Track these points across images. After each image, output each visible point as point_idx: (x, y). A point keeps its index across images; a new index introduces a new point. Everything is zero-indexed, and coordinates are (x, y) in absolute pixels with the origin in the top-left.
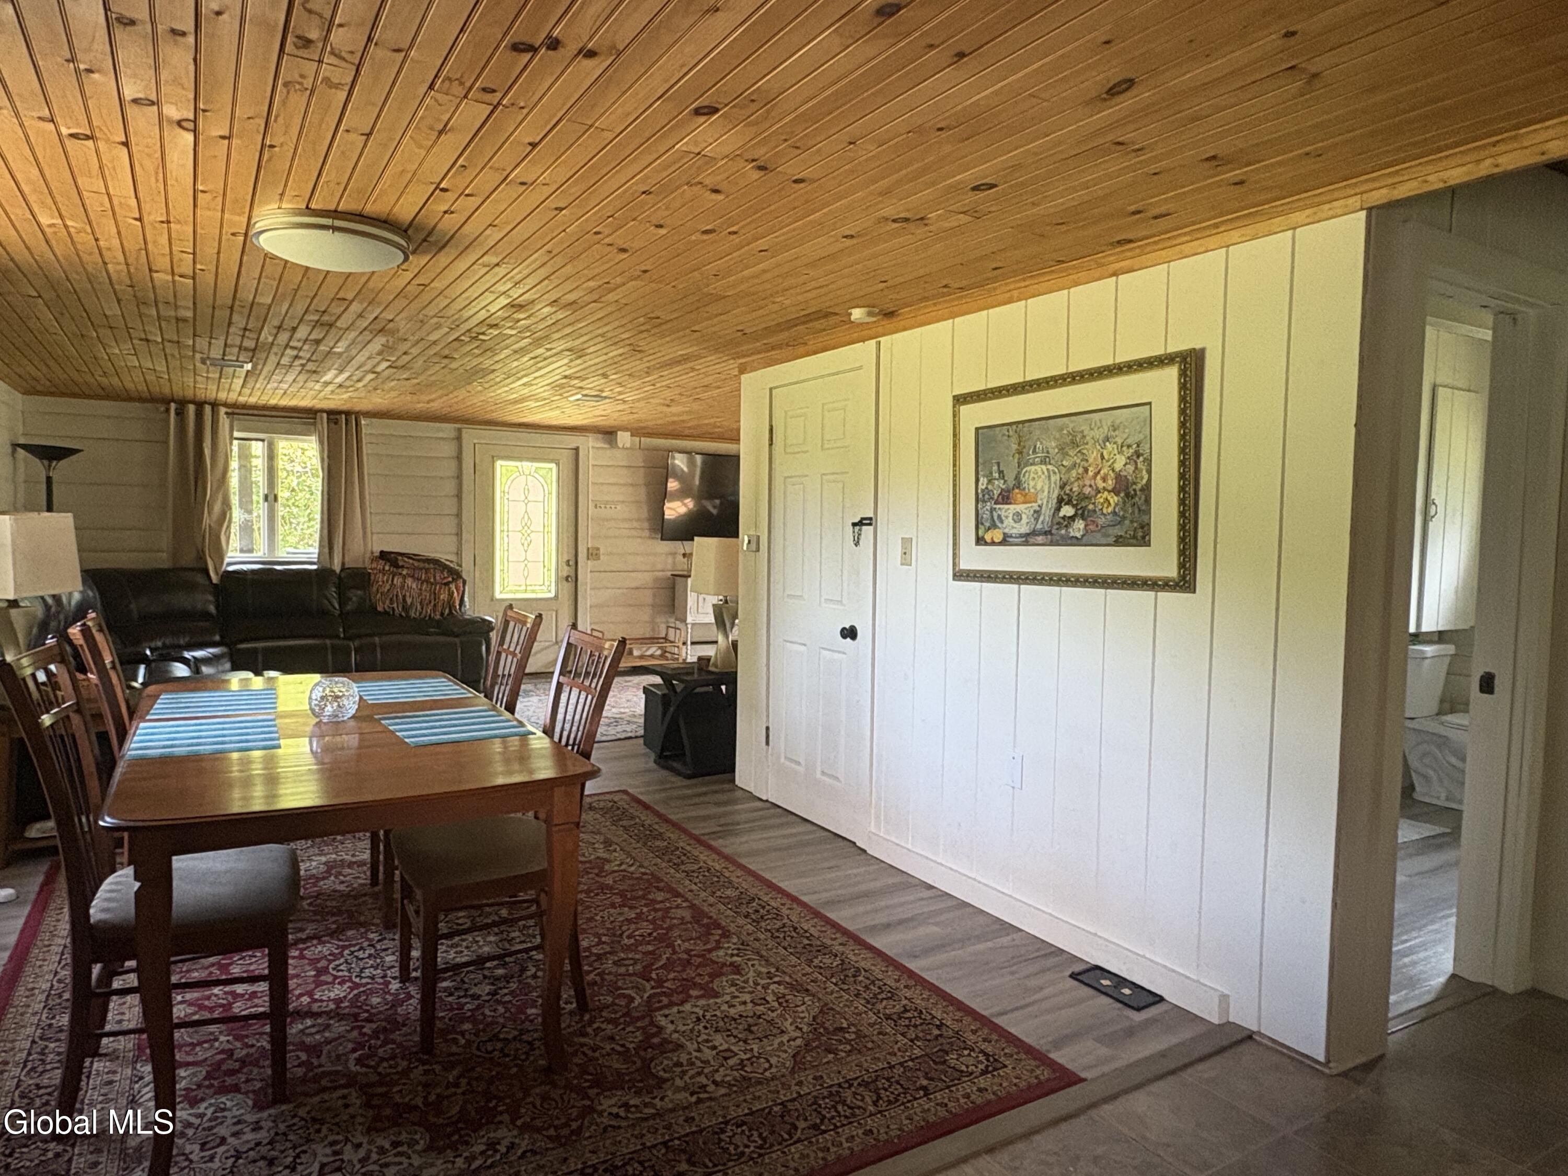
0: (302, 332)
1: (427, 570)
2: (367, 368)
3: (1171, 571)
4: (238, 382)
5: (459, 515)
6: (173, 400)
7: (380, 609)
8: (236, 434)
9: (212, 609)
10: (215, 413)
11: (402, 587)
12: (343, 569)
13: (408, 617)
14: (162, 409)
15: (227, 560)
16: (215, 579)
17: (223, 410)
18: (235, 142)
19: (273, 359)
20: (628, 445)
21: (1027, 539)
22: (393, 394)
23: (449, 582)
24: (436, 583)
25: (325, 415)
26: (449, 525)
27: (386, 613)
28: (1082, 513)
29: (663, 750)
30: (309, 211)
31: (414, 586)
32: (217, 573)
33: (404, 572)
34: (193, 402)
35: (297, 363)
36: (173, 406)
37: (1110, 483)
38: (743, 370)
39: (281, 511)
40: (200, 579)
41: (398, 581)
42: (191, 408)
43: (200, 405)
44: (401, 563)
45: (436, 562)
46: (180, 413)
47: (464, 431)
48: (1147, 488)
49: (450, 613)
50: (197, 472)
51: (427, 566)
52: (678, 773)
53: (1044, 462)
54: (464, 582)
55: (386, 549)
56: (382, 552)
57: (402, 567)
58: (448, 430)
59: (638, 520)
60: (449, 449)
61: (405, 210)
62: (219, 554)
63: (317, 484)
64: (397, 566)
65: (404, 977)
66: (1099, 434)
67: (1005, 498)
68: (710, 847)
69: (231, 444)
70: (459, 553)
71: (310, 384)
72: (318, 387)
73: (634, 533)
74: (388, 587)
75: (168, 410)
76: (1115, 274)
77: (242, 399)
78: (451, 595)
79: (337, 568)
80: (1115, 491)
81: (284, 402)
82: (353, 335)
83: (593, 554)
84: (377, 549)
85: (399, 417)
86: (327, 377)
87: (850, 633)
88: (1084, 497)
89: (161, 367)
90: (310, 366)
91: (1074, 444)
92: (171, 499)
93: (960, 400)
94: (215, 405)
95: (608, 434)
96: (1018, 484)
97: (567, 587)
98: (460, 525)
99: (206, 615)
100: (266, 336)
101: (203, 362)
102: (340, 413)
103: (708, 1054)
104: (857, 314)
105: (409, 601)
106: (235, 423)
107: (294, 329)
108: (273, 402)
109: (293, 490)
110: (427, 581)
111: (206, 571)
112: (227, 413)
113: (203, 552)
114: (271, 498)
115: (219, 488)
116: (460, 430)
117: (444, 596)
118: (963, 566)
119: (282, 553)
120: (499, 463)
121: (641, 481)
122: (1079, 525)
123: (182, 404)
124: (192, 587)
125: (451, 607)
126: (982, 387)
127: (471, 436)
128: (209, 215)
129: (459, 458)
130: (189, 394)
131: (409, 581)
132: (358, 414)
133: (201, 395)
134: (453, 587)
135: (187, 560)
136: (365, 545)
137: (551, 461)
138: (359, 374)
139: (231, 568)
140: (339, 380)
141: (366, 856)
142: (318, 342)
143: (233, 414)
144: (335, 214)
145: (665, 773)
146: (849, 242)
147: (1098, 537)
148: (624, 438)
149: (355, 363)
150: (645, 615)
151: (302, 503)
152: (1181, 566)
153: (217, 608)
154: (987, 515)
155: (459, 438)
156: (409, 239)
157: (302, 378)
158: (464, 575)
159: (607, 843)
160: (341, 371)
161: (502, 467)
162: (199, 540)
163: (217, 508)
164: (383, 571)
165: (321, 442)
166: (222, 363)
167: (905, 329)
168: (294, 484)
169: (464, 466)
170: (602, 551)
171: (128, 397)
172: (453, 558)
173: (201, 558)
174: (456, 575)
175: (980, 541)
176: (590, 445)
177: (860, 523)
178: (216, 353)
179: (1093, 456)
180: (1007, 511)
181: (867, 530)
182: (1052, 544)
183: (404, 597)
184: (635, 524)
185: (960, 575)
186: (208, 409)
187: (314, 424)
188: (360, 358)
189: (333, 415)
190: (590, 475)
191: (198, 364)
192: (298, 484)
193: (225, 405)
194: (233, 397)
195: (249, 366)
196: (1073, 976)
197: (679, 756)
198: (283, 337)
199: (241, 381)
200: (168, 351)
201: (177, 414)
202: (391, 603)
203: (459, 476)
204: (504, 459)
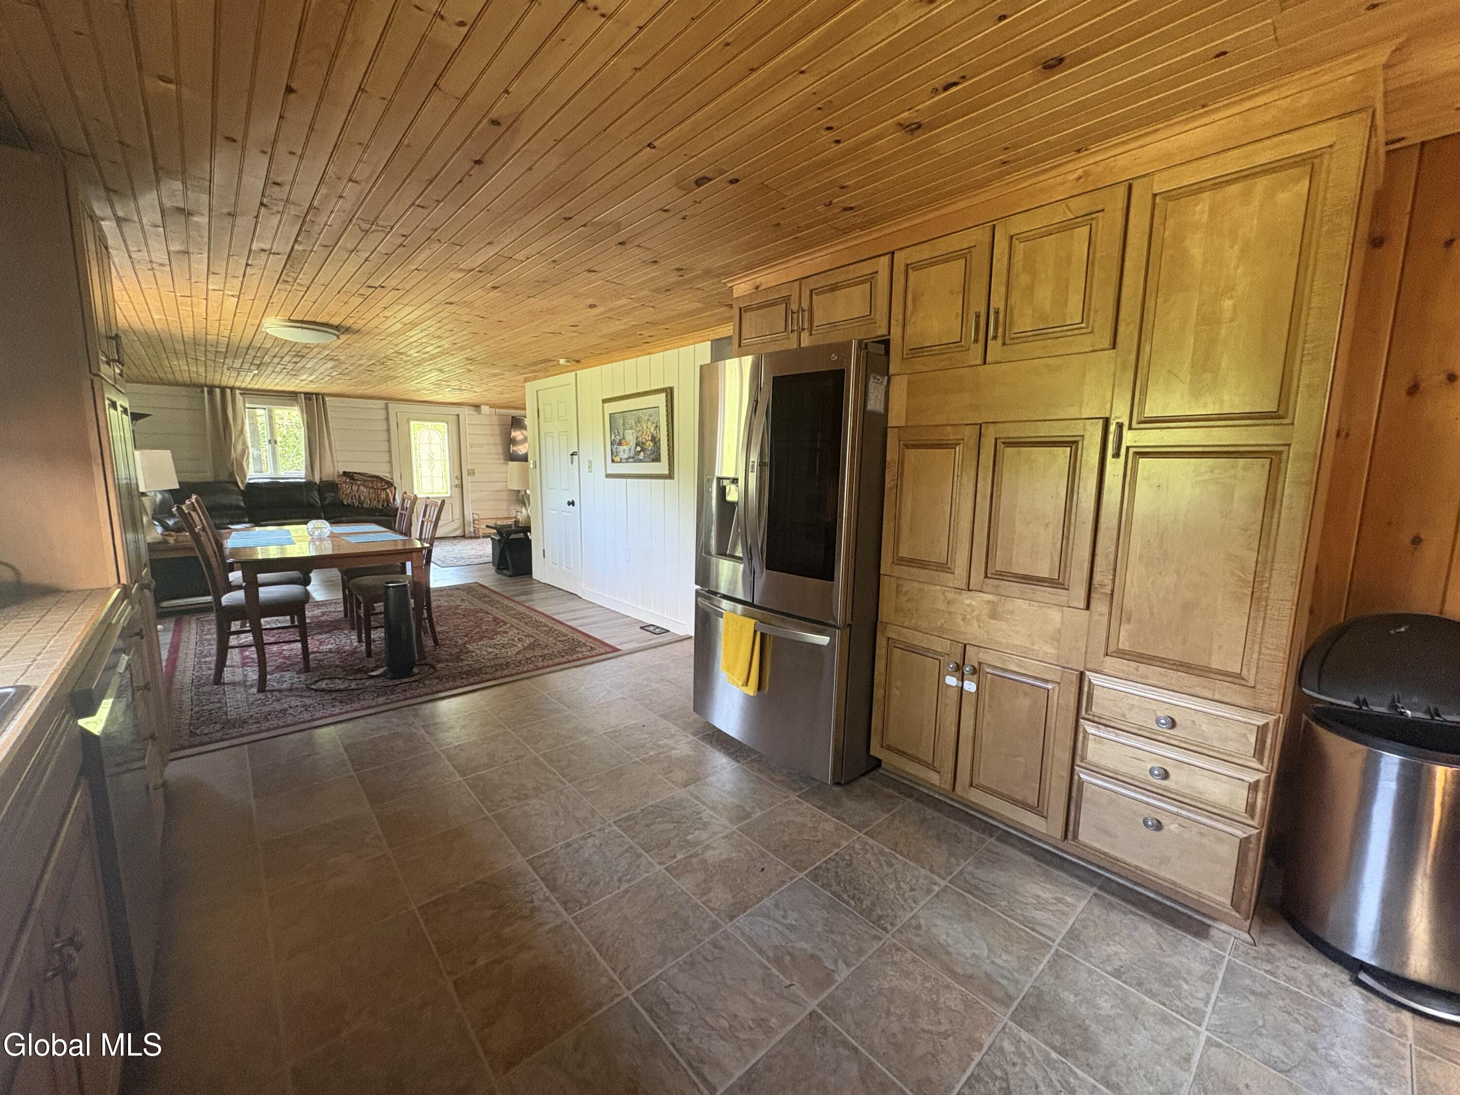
0: (287, 358)
1: (372, 482)
2: (326, 373)
3: (666, 471)
4: (248, 379)
5: (390, 451)
6: (206, 385)
7: (345, 503)
9: (242, 504)
10: (233, 394)
11: (358, 490)
12: (321, 482)
13: (363, 508)
14: (199, 390)
15: (248, 477)
16: (242, 487)
17: (238, 392)
18: (256, 301)
19: (270, 369)
20: (488, 413)
21: (627, 460)
22: (342, 386)
23: (386, 488)
24: (378, 489)
25: (303, 395)
26: (385, 457)
27: (349, 505)
28: (643, 450)
29: (499, 565)
30: (290, 320)
31: (365, 490)
32: (243, 483)
33: (359, 483)
34: (218, 387)
35: (285, 371)
36: (206, 389)
37: (650, 438)
38: (526, 380)
39: (279, 449)
40: (233, 488)
41: (355, 488)
42: (218, 391)
43: (223, 389)
44: (356, 478)
45: (377, 477)
46: (211, 393)
47: (389, 405)
48: (659, 440)
49: (388, 505)
50: (225, 429)
51: (372, 479)
52: (506, 575)
53: (631, 429)
54: (395, 488)
55: (347, 470)
56: (344, 472)
57: (357, 480)
58: (381, 403)
59: (497, 454)
60: (382, 415)
61: (335, 321)
62: (244, 475)
63: (302, 433)
64: (355, 480)
65: (360, 641)
66: (646, 418)
67: (620, 444)
68: (513, 601)
69: (244, 410)
70: (391, 472)
71: (293, 380)
72: (297, 381)
73: (497, 461)
74: (349, 491)
75: (203, 392)
76: (649, 354)
77: (250, 386)
78: (387, 495)
79: (317, 480)
80: (651, 441)
81: (276, 388)
82: (316, 360)
83: (471, 473)
84: (341, 471)
85: (349, 396)
86: (304, 377)
87: (572, 503)
88: (643, 443)
89: (202, 370)
90: (292, 372)
91: (639, 421)
92: (209, 443)
93: (605, 401)
94: (232, 389)
95: (477, 407)
96: (624, 438)
97: (458, 490)
98: (391, 457)
99: (238, 507)
100: (267, 359)
101: (228, 369)
102: (312, 394)
103: (484, 653)
104: (562, 361)
105: (362, 498)
106: (246, 399)
107: (282, 357)
108: (270, 388)
109: (284, 437)
110: (373, 488)
111: (236, 484)
112: (241, 394)
113: (233, 472)
114: (273, 442)
115: (239, 436)
116: (387, 404)
117: (383, 496)
118: (609, 472)
119: (282, 474)
120: (412, 423)
121: (498, 432)
122: (642, 454)
123: (211, 388)
124: (227, 492)
125: (388, 501)
126: (623, 394)
127: (394, 407)
128: (241, 319)
129: (387, 419)
130: (216, 383)
131: (362, 488)
132: (323, 395)
133: (224, 384)
134: (388, 491)
135: (224, 477)
136: (334, 468)
137: (444, 421)
138: (321, 377)
139: (251, 481)
140: (311, 378)
141: (342, 609)
142: (296, 363)
143: (245, 394)
144: (302, 322)
145: (500, 576)
146: (535, 339)
147: (647, 459)
148: (485, 409)
149: (319, 372)
150: (504, 505)
151: (291, 444)
152: (669, 469)
153: (245, 503)
154: (614, 450)
155: (387, 408)
156: (339, 330)
157: (288, 377)
158: (395, 485)
159: (462, 600)
160: (311, 375)
161: (414, 425)
162: (229, 465)
163: (240, 447)
164: (345, 482)
165: (301, 410)
166: (239, 371)
167: (585, 368)
168: (285, 433)
169: (391, 423)
170: (476, 471)
171: (177, 384)
172: (388, 475)
173: (232, 474)
174: (390, 484)
175: (613, 461)
176: (466, 413)
177: (572, 455)
178: (237, 365)
179: (645, 427)
180: (621, 448)
181: (575, 457)
182: (635, 462)
183: (359, 497)
184: (496, 457)
185: (608, 476)
186: (228, 391)
187: (296, 400)
188: (322, 369)
189: (308, 396)
190: (466, 429)
191: (225, 370)
192: (287, 433)
193: (239, 388)
194: (244, 385)
195: (256, 372)
196: (642, 628)
197: (507, 569)
198: (276, 360)
199: (250, 378)
200: (208, 364)
201: (209, 393)
202: (352, 499)
203: (388, 430)
204: (414, 420)
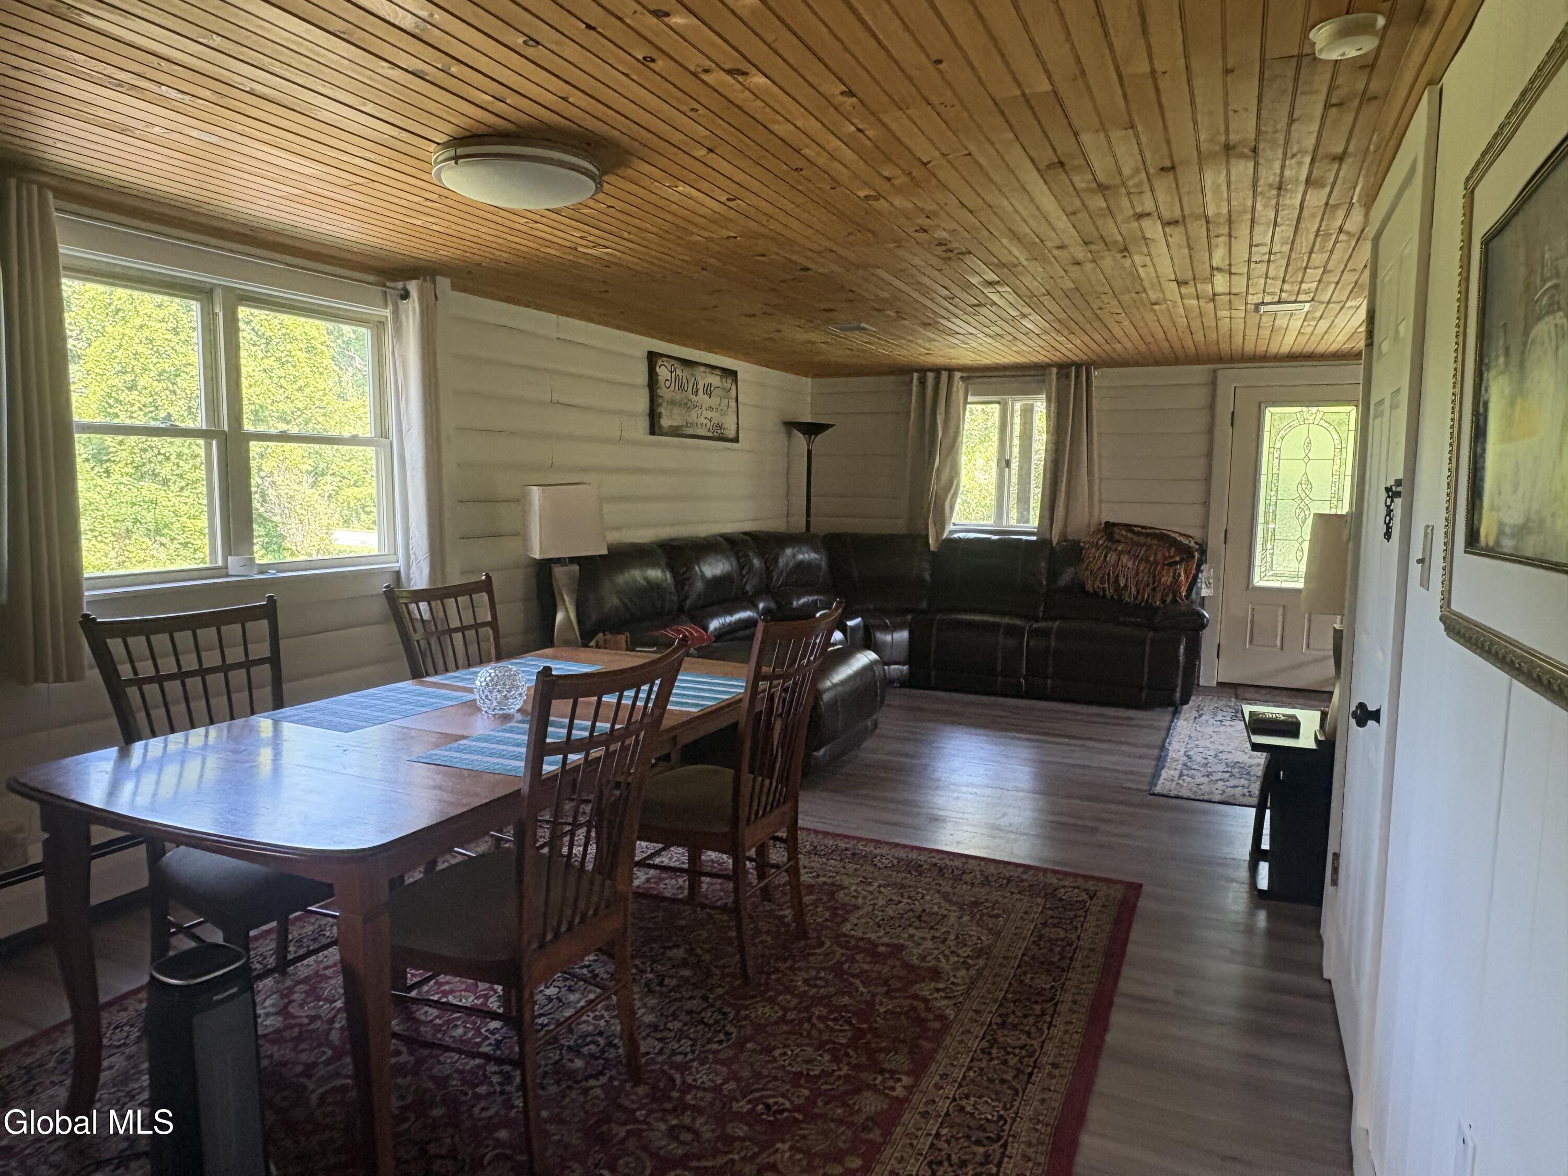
1: (1149, 547)
5: (1207, 478)
6: (916, 370)
7: (1089, 587)
8: (970, 399)
10: (950, 378)
11: (1116, 566)
12: (1064, 537)
13: (1120, 600)
14: (907, 380)
15: (949, 527)
16: (934, 546)
17: (958, 375)
23: (1176, 563)
24: (1156, 563)
25: (1055, 369)
26: (1192, 492)
27: (1095, 594)
31: (1130, 564)
32: (937, 540)
34: (931, 369)
36: (916, 375)
41: (1112, 557)
42: (930, 375)
43: (939, 372)
44: (1117, 537)
45: (1166, 536)
46: (922, 382)
47: (1220, 372)
49: (1174, 601)
51: (1149, 541)
54: (1202, 563)
55: (1112, 520)
56: (1107, 523)
57: (1119, 541)
58: (1199, 372)
60: (1200, 396)
62: (941, 523)
69: (965, 409)
70: (1205, 527)
74: (1099, 563)
75: (911, 381)
77: (979, 363)
78: (1176, 578)
79: (1055, 539)
84: (1104, 520)
94: (950, 370)
98: (1208, 493)
102: (1071, 364)
105: (1123, 582)
106: (969, 387)
110: (1147, 560)
111: (926, 540)
112: (962, 378)
113: (926, 517)
115: (947, 456)
116: (1214, 372)
117: (1167, 579)
120: (1269, 411)
123: (922, 372)
124: (910, 553)
127: (1229, 377)
129: (1211, 406)
130: (927, 363)
131: (1125, 559)
132: (1091, 365)
133: (938, 362)
134: (1183, 568)
136: (1090, 512)
139: (953, 536)
143: (969, 378)
153: (931, 575)
155: (1213, 382)
158: (1205, 555)
161: (1272, 415)
162: (925, 508)
163: (944, 475)
164: (1097, 547)
165: (1049, 400)
169: (1219, 415)
172: (1197, 534)
173: (923, 523)
174: (1194, 554)
183: (1117, 577)
186: (944, 375)
187: (1044, 380)
189: (1064, 368)
193: (961, 369)
201: (919, 383)
202: (1102, 582)
203: (1211, 431)
204: (1275, 404)
